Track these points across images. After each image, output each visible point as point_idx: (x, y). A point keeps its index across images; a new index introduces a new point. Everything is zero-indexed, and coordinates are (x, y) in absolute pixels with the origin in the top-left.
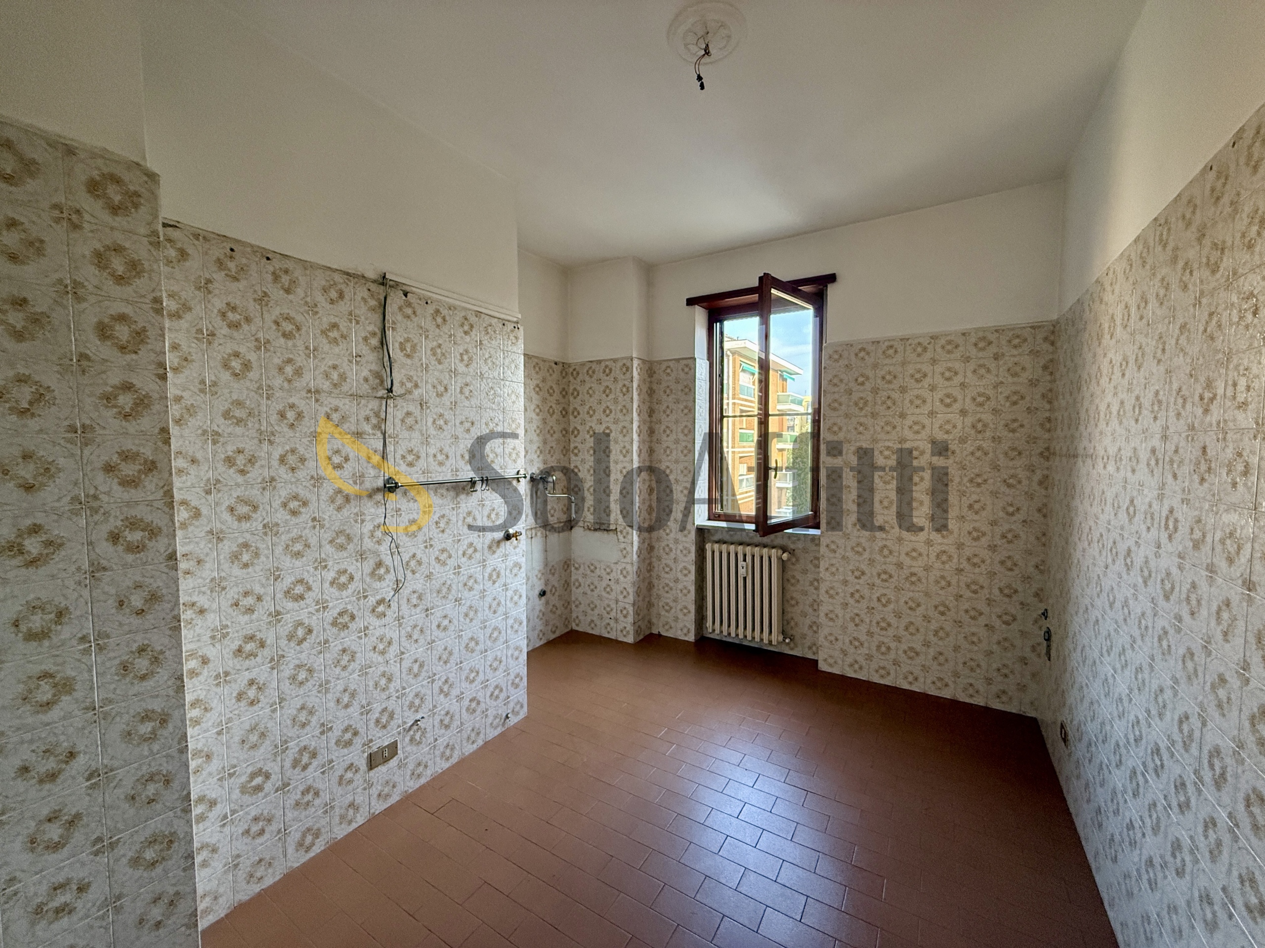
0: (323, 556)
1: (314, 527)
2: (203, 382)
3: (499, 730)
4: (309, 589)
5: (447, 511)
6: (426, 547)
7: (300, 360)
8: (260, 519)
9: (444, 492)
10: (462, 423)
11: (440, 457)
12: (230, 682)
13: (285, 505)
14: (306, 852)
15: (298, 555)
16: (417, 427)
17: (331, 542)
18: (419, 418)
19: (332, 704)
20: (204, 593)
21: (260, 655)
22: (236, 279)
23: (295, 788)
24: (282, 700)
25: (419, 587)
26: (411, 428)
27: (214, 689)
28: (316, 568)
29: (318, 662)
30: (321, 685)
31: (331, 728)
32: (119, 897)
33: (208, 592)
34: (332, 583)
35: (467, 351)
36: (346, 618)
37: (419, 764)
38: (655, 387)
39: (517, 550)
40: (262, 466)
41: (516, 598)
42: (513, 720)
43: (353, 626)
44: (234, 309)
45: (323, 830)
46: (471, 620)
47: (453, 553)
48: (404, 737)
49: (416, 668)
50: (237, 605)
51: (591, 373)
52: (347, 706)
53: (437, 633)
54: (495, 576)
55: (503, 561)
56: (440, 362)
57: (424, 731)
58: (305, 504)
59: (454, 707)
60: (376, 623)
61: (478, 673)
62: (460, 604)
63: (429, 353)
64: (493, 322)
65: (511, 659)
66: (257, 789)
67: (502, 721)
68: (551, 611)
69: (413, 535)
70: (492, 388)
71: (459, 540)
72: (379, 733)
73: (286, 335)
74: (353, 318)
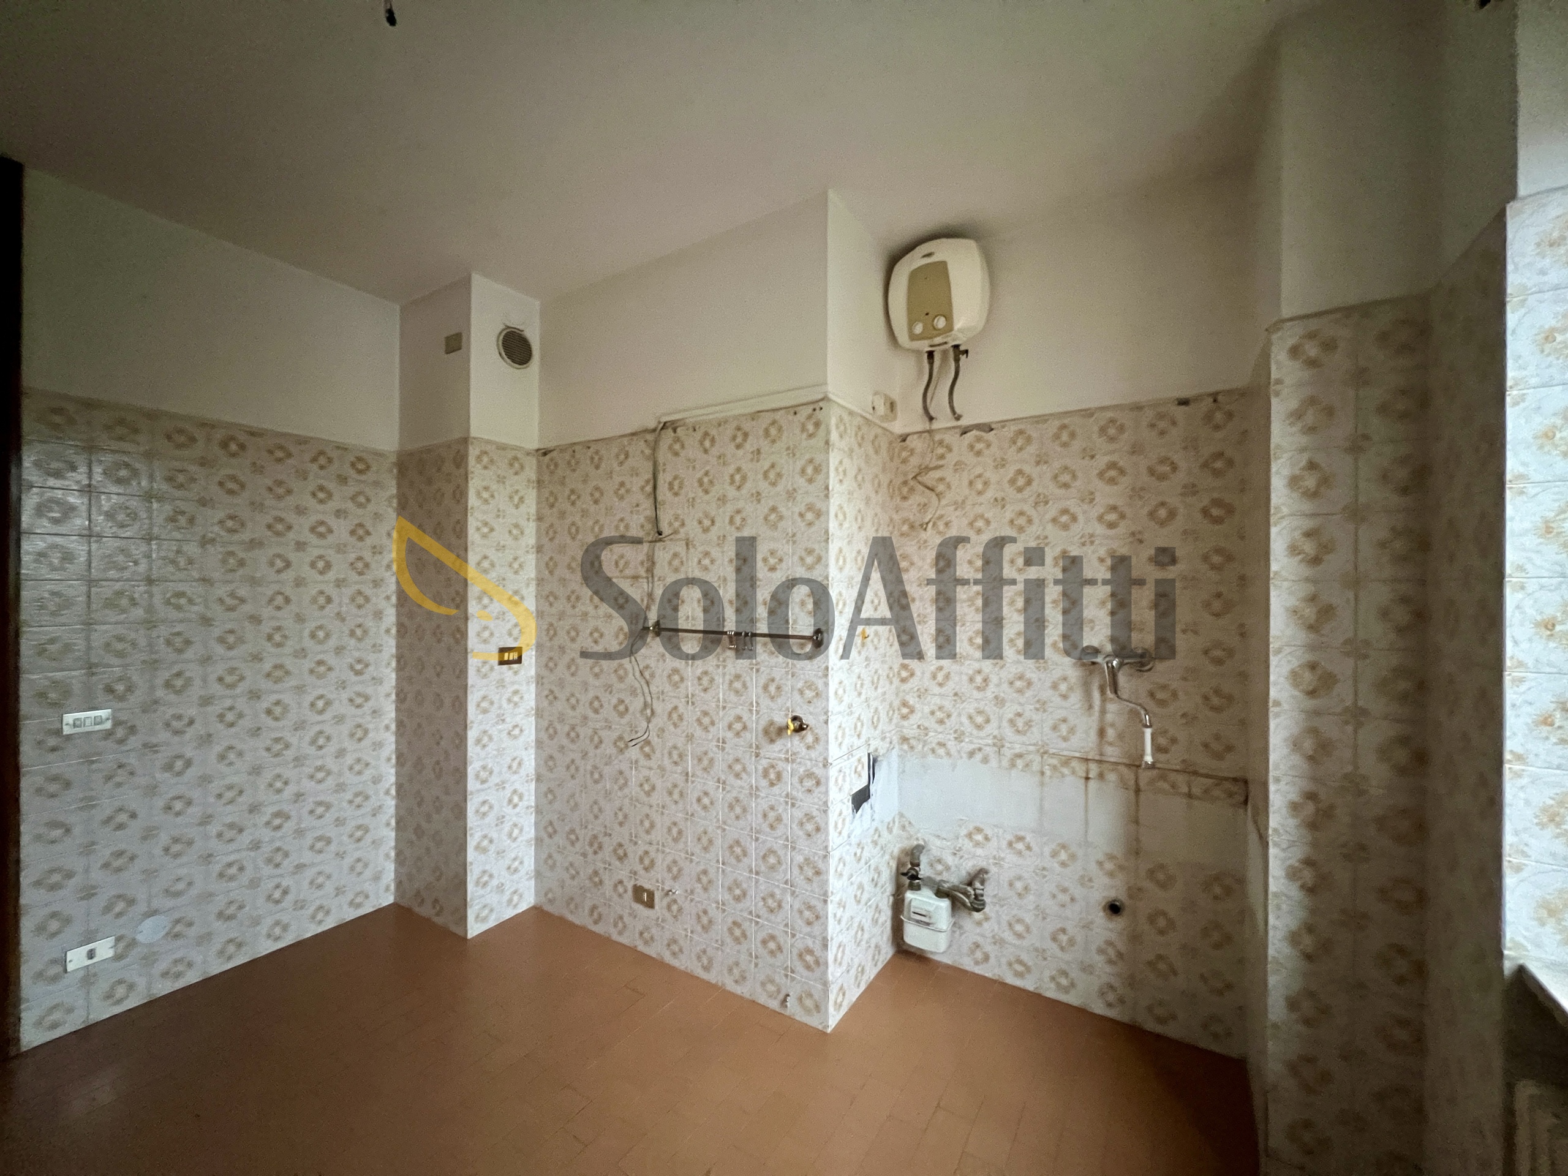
3: (775, 1005)
5: (711, 669)
6: (688, 703)
18: (684, 559)
22: (574, 470)
35: (739, 470)
37: (675, 941)
39: (813, 753)
42: (800, 1014)
52: (621, 824)
53: (696, 806)
54: (772, 776)
55: (787, 760)
56: (707, 492)
57: (680, 910)
58: (602, 635)
59: (713, 911)
60: (643, 762)
61: (744, 894)
62: (724, 789)
63: (696, 484)
64: (778, 416)
65: (797, 916)
66: (573, 844)
67: (781, 997)
68: (1150, 963)
69: (676, 685)
70: (773, 509)
71: (724, 708)
72: (642, 872)
73: (596, 502)
74: (635, 473)
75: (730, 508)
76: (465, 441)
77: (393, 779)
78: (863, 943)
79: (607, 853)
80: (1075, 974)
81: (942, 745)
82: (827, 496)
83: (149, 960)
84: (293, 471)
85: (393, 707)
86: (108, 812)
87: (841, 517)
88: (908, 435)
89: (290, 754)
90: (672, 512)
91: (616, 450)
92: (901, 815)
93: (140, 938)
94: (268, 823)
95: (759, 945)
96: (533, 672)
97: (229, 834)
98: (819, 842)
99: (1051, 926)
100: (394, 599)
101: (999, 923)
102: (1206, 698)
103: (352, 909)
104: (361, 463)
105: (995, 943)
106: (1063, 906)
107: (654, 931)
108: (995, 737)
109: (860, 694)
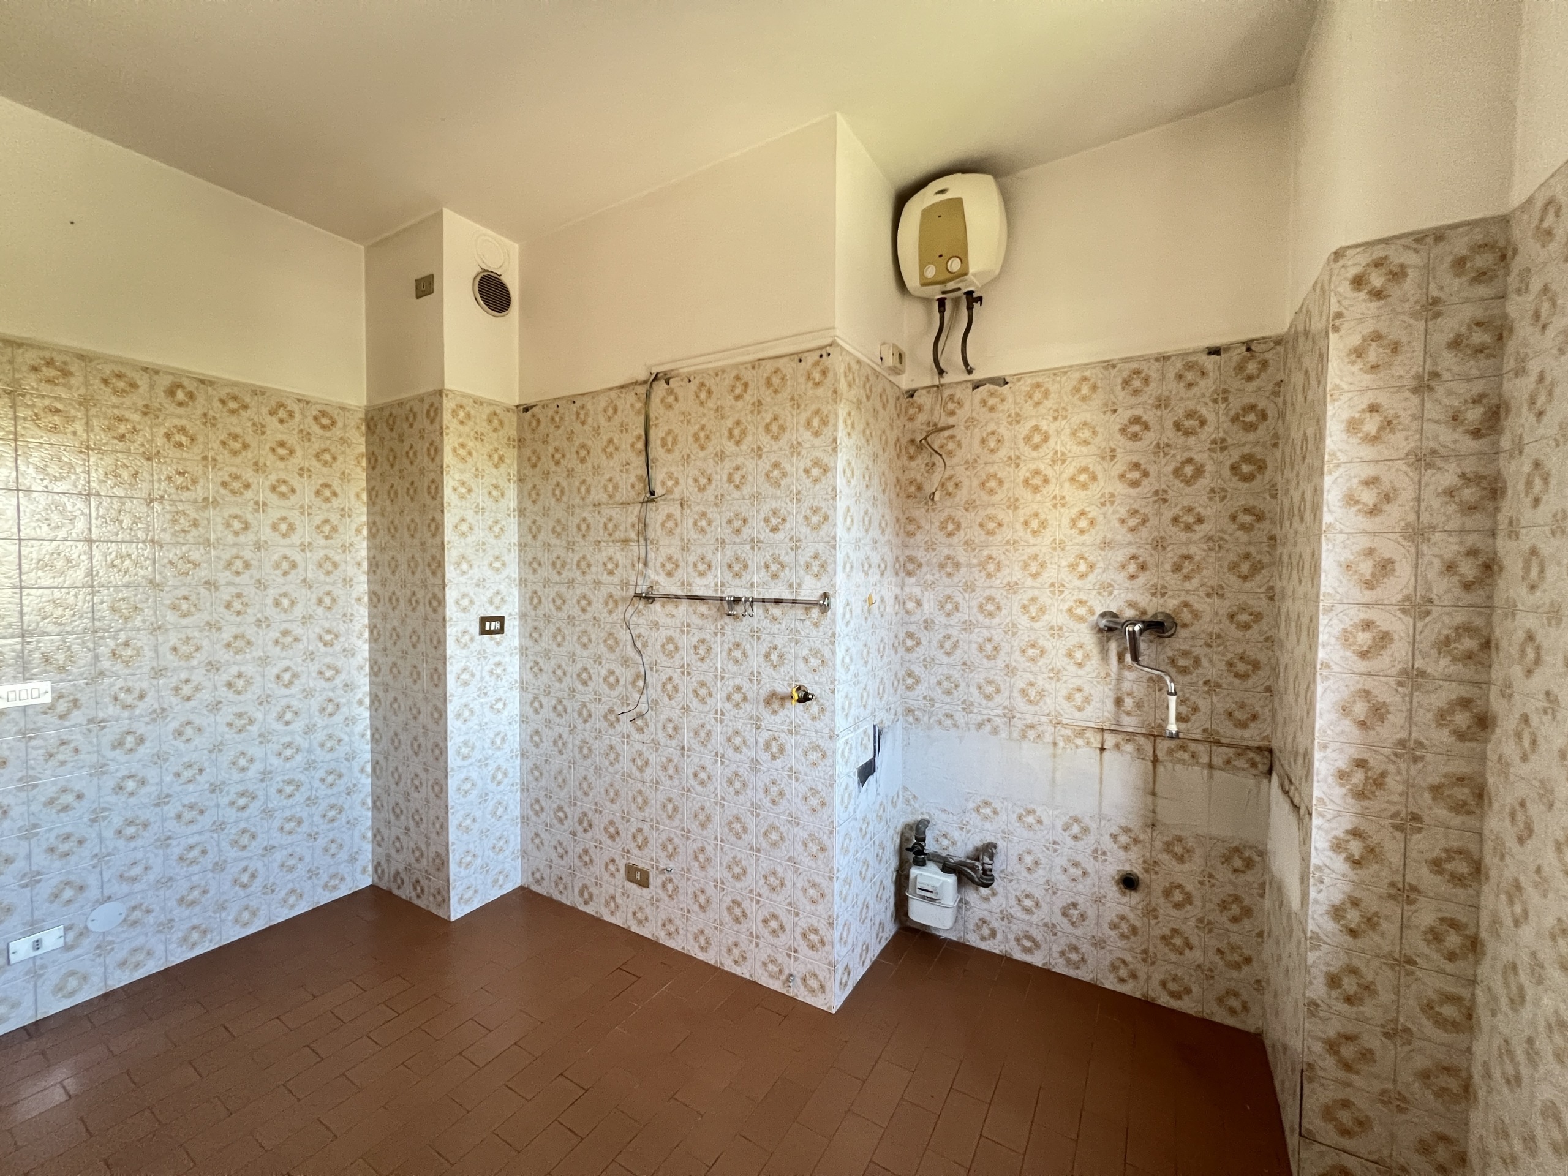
1: (594, 625)
3: (777, 985)
5: (708, 637)
6: (683, 673)
8: (567, 611)
9: (704, 610)
10: (730, 522)
11: (702, 567)
12: (551, 729)
13: (579, 603)
16: (678, 531)
17: (605, 642)
18: (679, 521)
19: (603, 791)
22: (559, 427)
25: (675, 717)
26: (671, 532)
28: (595, 662)
30: (596, 768)
34: (605, 680)
35: (738, 424)
36: (613, 718)
37: (670, 921)
41: (814, 802)
42: (805, 996)
44: (558, 450)
47: (714, 690)
48: (656, 875)
49: (670, 808)
52: (612, 801)
53: (693, 782)
54: (775, 749)
55: (790, 732)
56: (703, 448)
57: (676, 888)
58: (590, 603)
59: (710, 890)
60: (636, 736)
61: (745, 872)
62: (722, 763)
63: (691, 439)
64: (781, 363)
65: (800, 894)
66: (561, 821)
67: (783, 977)
68: (1163, 938)
69: (670, 655)
70: (776, 465)
71: (722, 678)
72: (635, 851)
73: (583, 460)
74: (624, 428)
75: (728, 465)
76: (440, 393)
77: (368, 756)
78: (868, 921)
79: (598, 832)
80: (1085, 948)
81: (949, 716)
82: (835, 450)
83: (102, 948)
84: (249, 424)
85: (367, 680)
86: (51, 791)
87: (849, 473)
88: (915, 390)
89: (254, 729)
90: (665, 470)
91: (603, 404)
92: (905, 789)
93: (90, 925)
94: (232, 803)
95: (760, 924)
96: (516, 643)
97: (188, 815)
98: (825, 817)
99: (1060, 902)
100: (365, 566)
101: (1007, 898)
102: (1230, 664)
103: (327, 893)
104: (326, 418)
105: (1003, 919)
106: (1074, 880)
107: (649, 911)
108: (1005, 708)
109: (866, 663)
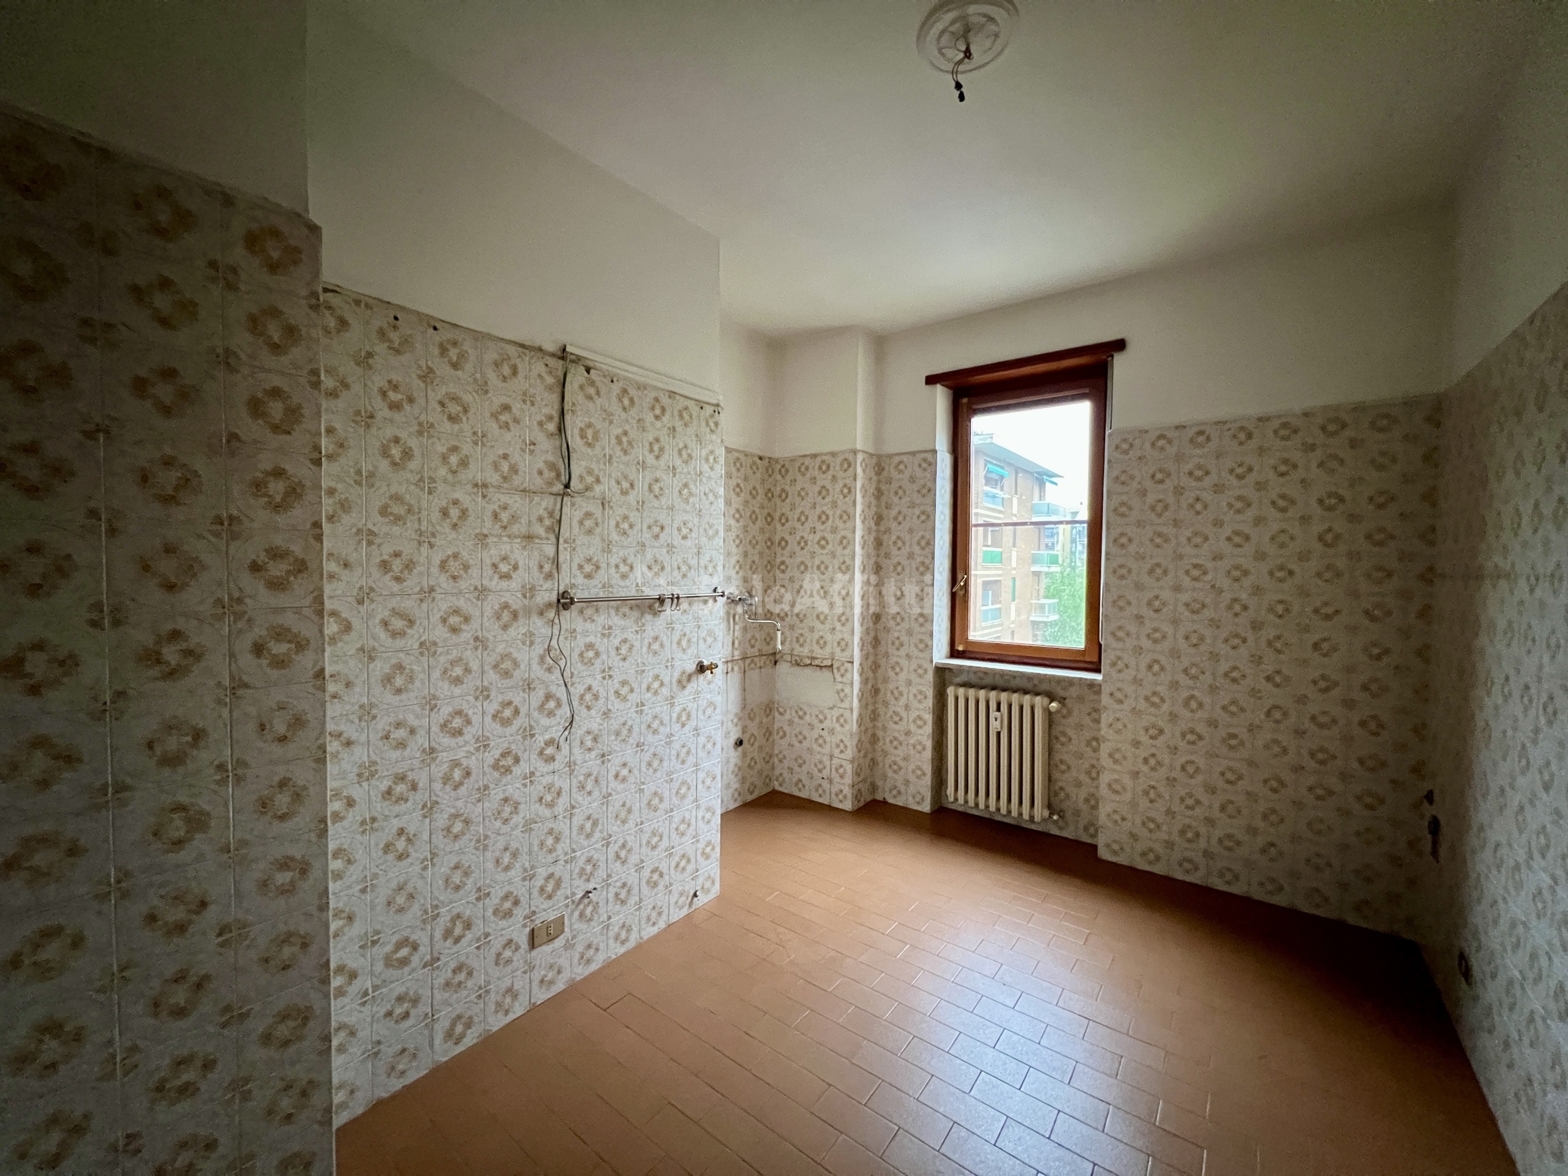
0: (486, 683)
1: (476, 648)
2: (359, 472)
3: (685, 911)
4: (469, 722)
5: (631, 636)
6: (604, 678)
7: (466, 448)
8: (416, 636)
9: (626, 610)
10: (649, 527)
11: (624, 569)
12: (377, 830)
13: (444, 620)
14: (456, 1044)
15: (457, 681)
16: (598, 530)
17: (496, 667)
18: (600, 521)
19: (490, 865)
20: (352, 722)
21: (411, 798)
22: (398, 352)
23: (446, 964)
24: (434, 855)
25: (594, 727)
26: (590, 532)
27: (359, 837)
28: (477, 698)
29: (475, 811)
30: (478, 841)
31: (489, 894)
32: (247, 1081)
33: (357, 721)
34: (495, 717)
35: (657, 440)
36: (509, 761)
37: (589, 946)
38: (883, 487)
39: (712, 686)
40: (421, 573)
41: (709, 746)
42: (702, 900)
43: (517, 771)
44: (395, 387)
45: (476, 1019)
46: (655, 771)
47: (635, 685)
48: (572, 912)
49: (588, 825)
50: (387, 737)
51: (803, 470)
53: (614, 784)
54: (684, 718)
55: (694, 699)
56: (625, 452)
57: (595, 906)
58: (466, 620)
59: (631, 878)
60: (542, 769)
61: (661, 838)
62: (642, 751)
63: (613, 441)
64: (689, 404)
67: (689, 899)
68: (748, 765)
69: (589, 663)
70: (686, 485)
71: (643, 672)
72: (544, 905)
73: (452, 418)
74: (527, 399)
75: (649, 475)
90: (584, 464)
91: (495, 356)
98: (715, 753)
